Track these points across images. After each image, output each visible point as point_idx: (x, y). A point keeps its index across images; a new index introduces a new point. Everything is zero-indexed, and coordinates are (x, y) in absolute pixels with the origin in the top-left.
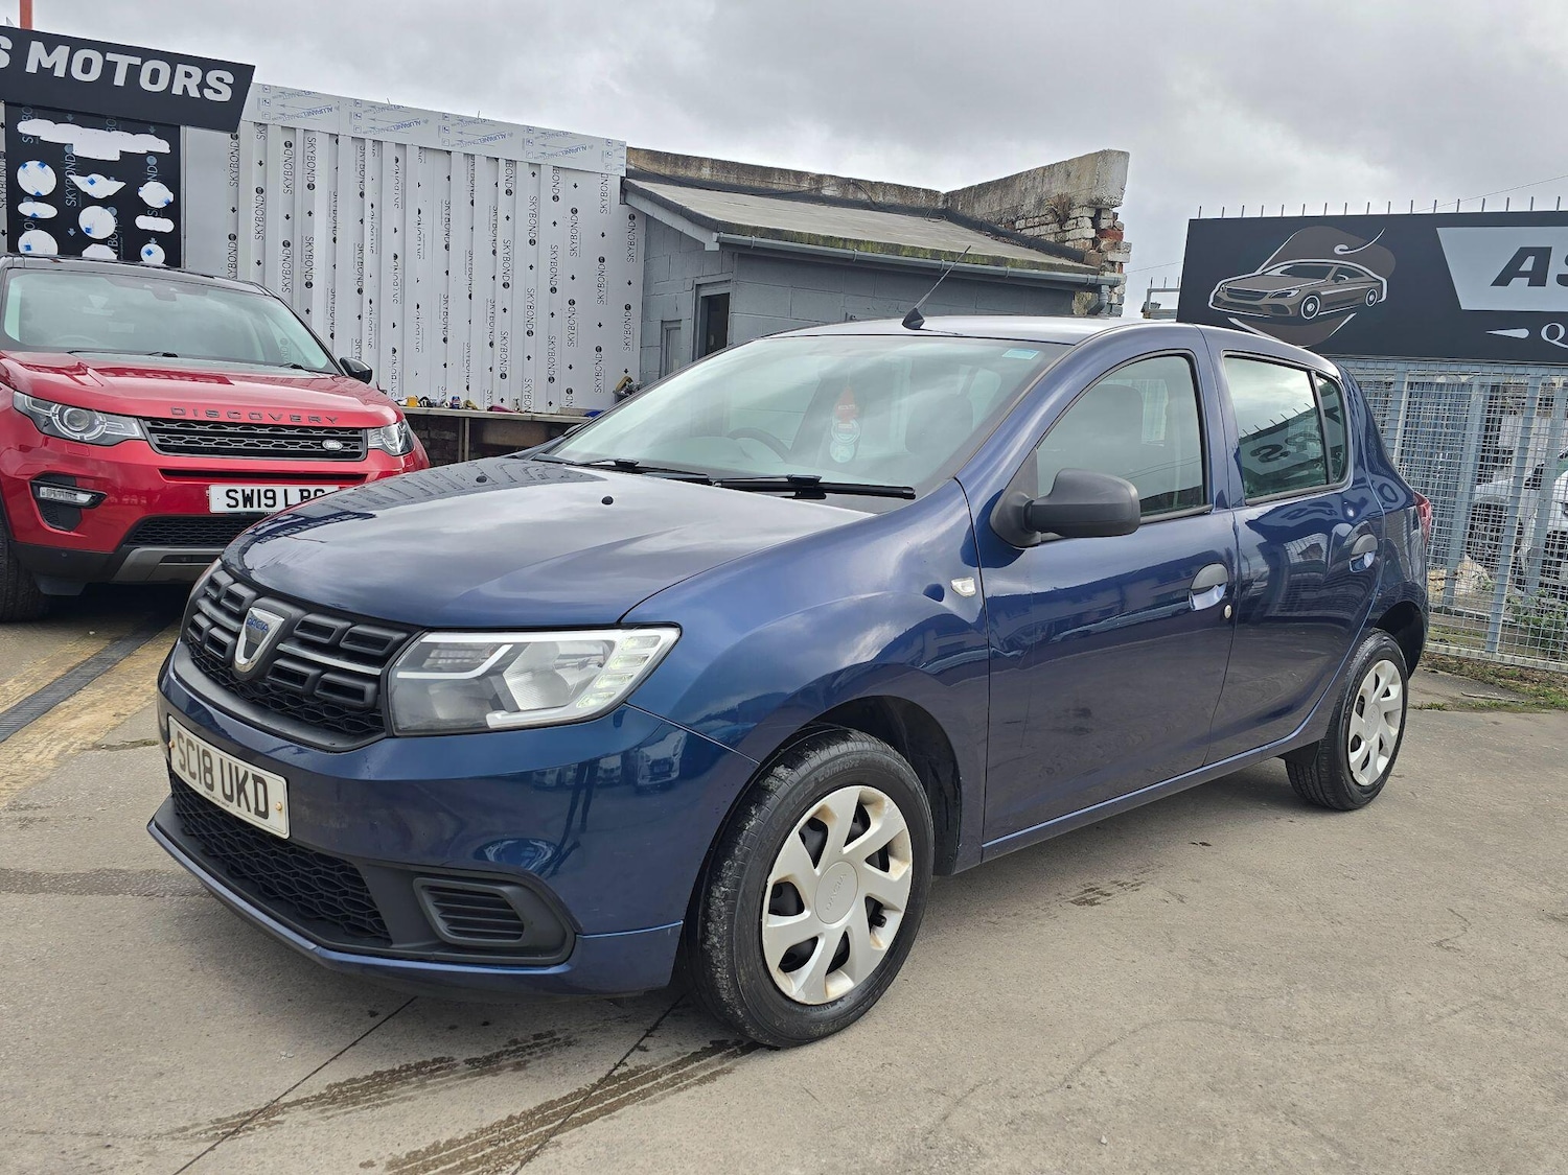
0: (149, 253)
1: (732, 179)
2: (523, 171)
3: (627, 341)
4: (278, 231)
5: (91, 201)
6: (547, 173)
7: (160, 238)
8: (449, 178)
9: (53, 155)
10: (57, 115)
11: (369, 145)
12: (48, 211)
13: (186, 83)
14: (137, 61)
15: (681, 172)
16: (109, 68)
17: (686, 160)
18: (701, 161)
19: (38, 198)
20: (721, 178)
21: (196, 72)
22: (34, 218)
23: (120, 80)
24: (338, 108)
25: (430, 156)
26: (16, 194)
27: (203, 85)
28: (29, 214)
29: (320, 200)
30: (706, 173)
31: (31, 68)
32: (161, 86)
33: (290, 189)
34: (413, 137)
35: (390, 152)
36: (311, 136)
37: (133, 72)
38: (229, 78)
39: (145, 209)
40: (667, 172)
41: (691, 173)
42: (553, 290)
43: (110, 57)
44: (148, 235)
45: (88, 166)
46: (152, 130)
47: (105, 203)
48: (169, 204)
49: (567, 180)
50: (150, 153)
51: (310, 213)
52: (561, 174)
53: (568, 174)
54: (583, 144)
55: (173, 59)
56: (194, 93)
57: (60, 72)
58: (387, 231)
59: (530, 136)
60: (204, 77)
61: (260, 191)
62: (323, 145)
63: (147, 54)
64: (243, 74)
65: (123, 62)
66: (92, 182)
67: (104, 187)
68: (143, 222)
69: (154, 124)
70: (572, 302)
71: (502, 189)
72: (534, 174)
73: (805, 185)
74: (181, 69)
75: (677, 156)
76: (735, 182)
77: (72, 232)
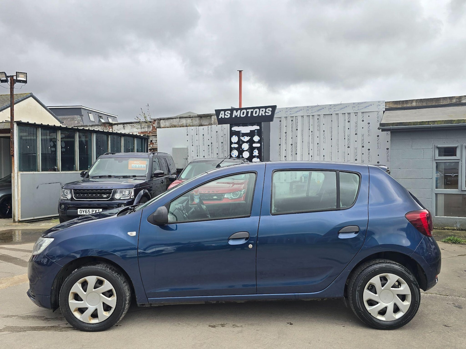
0: (255, 152)
1: (424, 104)
2: (353, 115)
3: (388, 159)
4: (290, 141)
5: (244, 142)
6: (360, 114)
7: (257, 148)
8: (332, 121)
9: (238, 134)
10: (238, 125)
11: (311, 117)
12: (236, 146)
13: (262, 112)
14: (252, 110)
15: (405, 105)
16: (247, 113)
17: (407, 102)
18: (412, 101)
19: (235, 143)
20: (420, 104)
21: (264, 109)
22: (234, 147)
23: (249, 115)
24: (303, 109)
25: (327, 116)
26: (231, 143)
27: (266, 112)
28: (233, 147)
29: (299, 133)
30: (414, 104)
31: (234, 116)
32: (257, 114)
33: (292, 131)
34: (322, 113)
35: (316, 117)
36: (297, 117)
37: (252, 112)
38: (271, 109)
39: (254, 142)
40: (400, 106)
41: (409, 105)
42: (363, 147)
43: (248, 110)
44: (255, 148)
45: (244, 135)
46: (256, 124)
47: (247, 142)
48: (259, 140)
49: (366, 115)
50: (256, 130)
51: (297, 136)
52: (364, 114)
53: (366, 113)
54: (370, 104)
55: (259, 108)
56: (264, 114)
57: (238, 116)
58: (316, 137)
59: (354, 105)
60: (266, 110)
61: (286, 133)
62: (300, 119)
63: (254, 108)
64: (274, 108)
65: (250, 111)
66: (244, 138)
67: (246, 139)
68: (254, 145)
69: (256, 123)
70: (369, 150)
71: (347, 121)
72: (356, 115)
73: (454, 101)
74: (261, 109)
75: (403, 101)
76: (425, 105)
77: (241, 149)
